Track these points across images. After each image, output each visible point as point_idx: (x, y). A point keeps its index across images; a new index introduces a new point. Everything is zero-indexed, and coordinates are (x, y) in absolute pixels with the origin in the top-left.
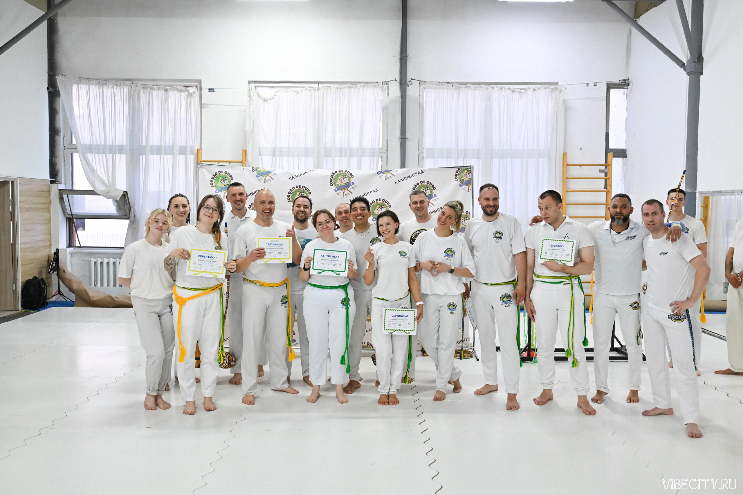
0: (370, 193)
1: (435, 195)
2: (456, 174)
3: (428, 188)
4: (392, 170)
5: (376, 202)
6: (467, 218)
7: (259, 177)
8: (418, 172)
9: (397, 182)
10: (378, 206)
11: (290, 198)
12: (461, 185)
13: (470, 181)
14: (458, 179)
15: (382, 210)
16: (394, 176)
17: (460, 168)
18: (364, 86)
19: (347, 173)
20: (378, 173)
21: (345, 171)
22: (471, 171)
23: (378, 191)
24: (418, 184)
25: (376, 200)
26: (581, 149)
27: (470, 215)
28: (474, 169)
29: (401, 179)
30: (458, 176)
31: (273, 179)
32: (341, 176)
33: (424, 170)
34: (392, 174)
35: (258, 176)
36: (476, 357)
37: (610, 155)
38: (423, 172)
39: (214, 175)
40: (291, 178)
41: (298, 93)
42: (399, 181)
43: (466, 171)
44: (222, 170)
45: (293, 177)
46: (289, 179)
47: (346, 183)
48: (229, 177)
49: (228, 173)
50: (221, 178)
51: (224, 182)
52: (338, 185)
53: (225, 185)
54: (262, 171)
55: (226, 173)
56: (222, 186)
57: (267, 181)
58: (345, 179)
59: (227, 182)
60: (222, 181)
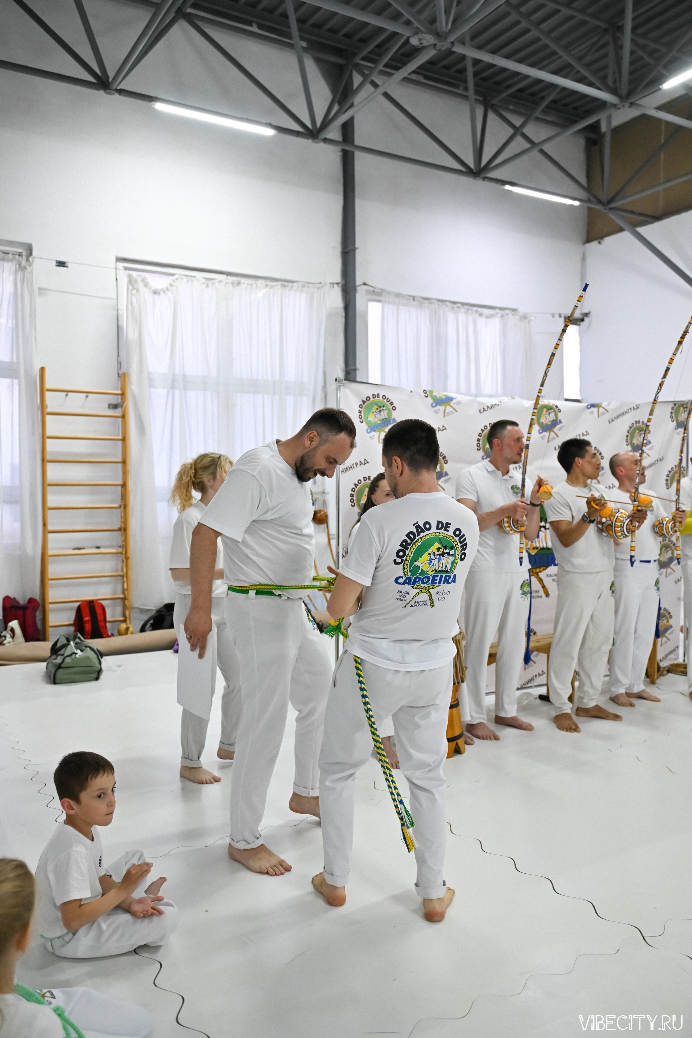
1: (650, 442)
2: (671, 411)
3: (642, 430)
4: (604, 403)
7: (435, 406)
8: (633, 407)
9: (611, 421)
11: (480, 443)
12: (677, 428)
14: (674, 418)
16: (607, 411)
17: (676, 403)
18: (303, 286)
20: (587, 407)
30: (674, 415)
31: (456, 411)
32: (545, 410)
33: (639, 405)
34: (605, 410)
35: (434, 405)
38: (638, 408)
39: (363, 401)
40: (482, 411)
41: (207, 286)
44: (378, 393)
45: (484, 408)
46: (479, 412)
47: (553, 421)
48: (390, 405)
49: (388, 398)
50: (376, 407)
51: (380, 414)
52: (542, 423)
53: (381, 419)
54: (440, 397)
55: (384, 397)
56: (375, 421)
57: (448, 413)
58: (551, 415)
59: (384, 414)
60: (376, 412)
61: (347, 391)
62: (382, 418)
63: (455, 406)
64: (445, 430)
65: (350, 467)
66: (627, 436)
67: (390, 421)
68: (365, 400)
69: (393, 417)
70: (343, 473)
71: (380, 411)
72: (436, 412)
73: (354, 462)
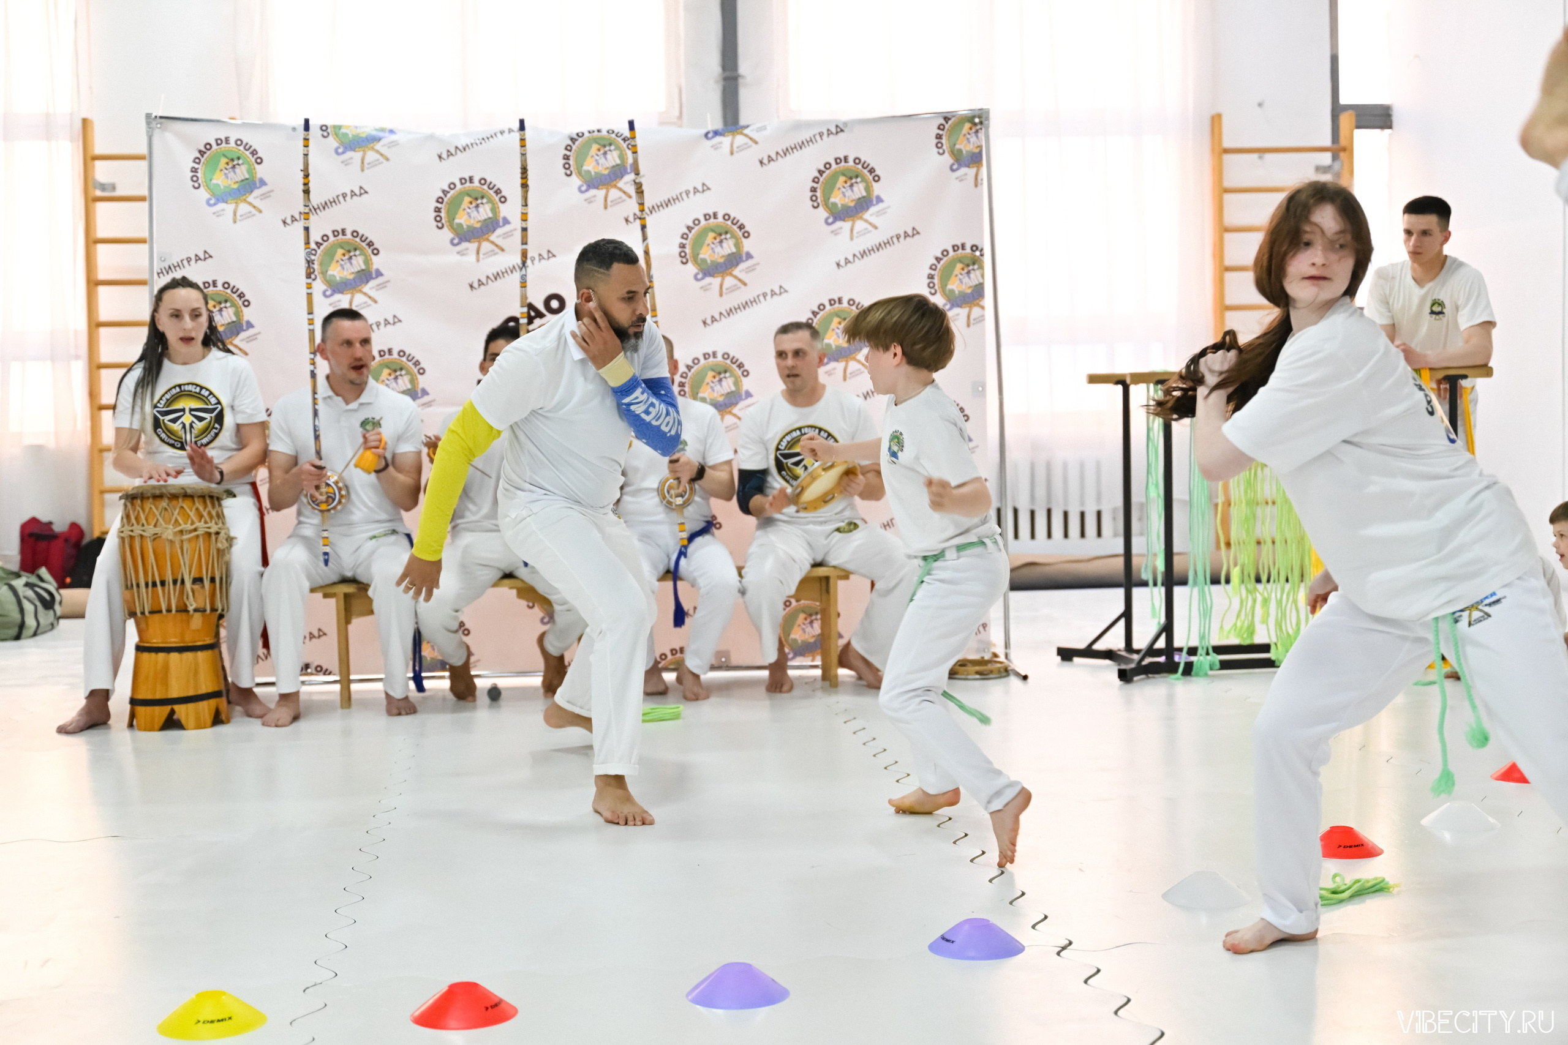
0: (684, 195)
1: (879, 200)
2: (938, 134)
3: (857, 177)
4: (748, 126)
5: (703, 222)
6: (974, 264)
7: (343, 153)
8: (828, 130)
9: (765, 161)
10: (711, 235)
11: (443, 214)
12: (955, 167)
13: (980, 153)
14: (944, 147)
15: (722, 247)
16: (756, 143)
17: (949, 115)
19: (613, 136)
20: (706, 135)
21: (608, 132)
22: (981, 123)
23: (709, 189)
24: (828, 165)
25: (705, 216)
26: (1260, 105)
27: (982, 255)
28: (992, 115)
29: (777, 153)
30: (944, 141)
31: (387, 159)
32: (595, 147)
33: (846, 124)
34: (751, 139)
35: (340, 150)
36: (1017, 674)
37: (1346, 120)
38: (842, 131)
39: (200, 152)
40: (444, 156)
42: (770, 159)
43: (967, 125)
44: (227, 135)
45: (448, 151)
46: (437, 158)
47: (613, 167)
48: (250, 156)
49: (247, 144)
50: (224, 160)
51: (235, 173)
52: (589, 172)
53: (237, 180)
54: (353, 136)
55: (239, 143)
56: (226, 185)
57: (369, 164)
58: (609, 156)
59: (242, 172)
60: (226, 169)
61: (168, 135)
62: (240, 179)
63: (383, 150)
64: (366, 195)
65: (176, 264)
66: (813, 190)
67: (254, 183)
68: (203, 149)
69: (259, 176)
70: (161, 275)
71: (234, 167)
72: (346, 163)
73: (184, 257)
